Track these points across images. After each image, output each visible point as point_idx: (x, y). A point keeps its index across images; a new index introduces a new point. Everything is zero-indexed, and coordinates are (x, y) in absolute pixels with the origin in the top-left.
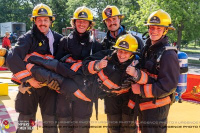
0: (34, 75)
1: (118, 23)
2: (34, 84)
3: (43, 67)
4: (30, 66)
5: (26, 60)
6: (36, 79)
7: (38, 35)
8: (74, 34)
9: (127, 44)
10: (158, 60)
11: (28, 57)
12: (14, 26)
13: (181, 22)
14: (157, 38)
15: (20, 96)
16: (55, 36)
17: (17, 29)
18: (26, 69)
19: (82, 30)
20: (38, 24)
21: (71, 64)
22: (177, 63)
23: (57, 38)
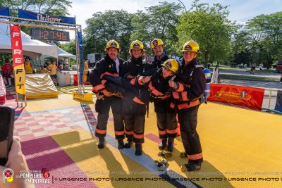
0: (107, 87)
1: (162, 51)
2: (106, 93)
3: (113, 82)
4: (104, 82)
5: (101, 77)
6: (108, 91)
7: (109, 60)
8: (132, 59)
9: (171, 65)
10: (191, 75)
11: (102, 75)
12: (96, 55)
13: (207, 48)
14: (190, 60)
15: (98, 102)
16: (120, 60)
17: (98, 57)
18: (101, 84)
19: (137, 56)
20: (110, 53)
21: (131, 79)
22: (204, 76)
23: (121, 62)
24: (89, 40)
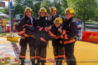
24: (17, 6)
